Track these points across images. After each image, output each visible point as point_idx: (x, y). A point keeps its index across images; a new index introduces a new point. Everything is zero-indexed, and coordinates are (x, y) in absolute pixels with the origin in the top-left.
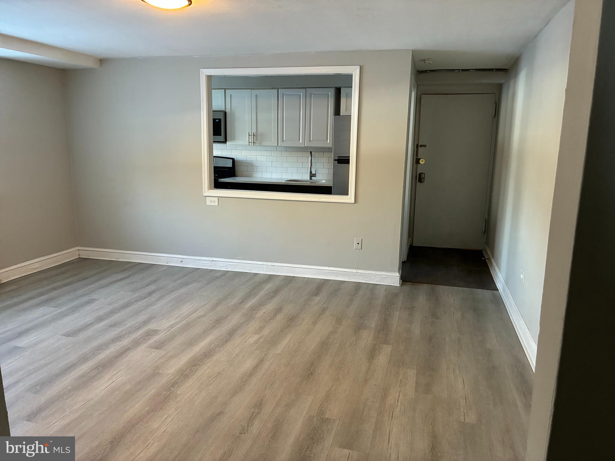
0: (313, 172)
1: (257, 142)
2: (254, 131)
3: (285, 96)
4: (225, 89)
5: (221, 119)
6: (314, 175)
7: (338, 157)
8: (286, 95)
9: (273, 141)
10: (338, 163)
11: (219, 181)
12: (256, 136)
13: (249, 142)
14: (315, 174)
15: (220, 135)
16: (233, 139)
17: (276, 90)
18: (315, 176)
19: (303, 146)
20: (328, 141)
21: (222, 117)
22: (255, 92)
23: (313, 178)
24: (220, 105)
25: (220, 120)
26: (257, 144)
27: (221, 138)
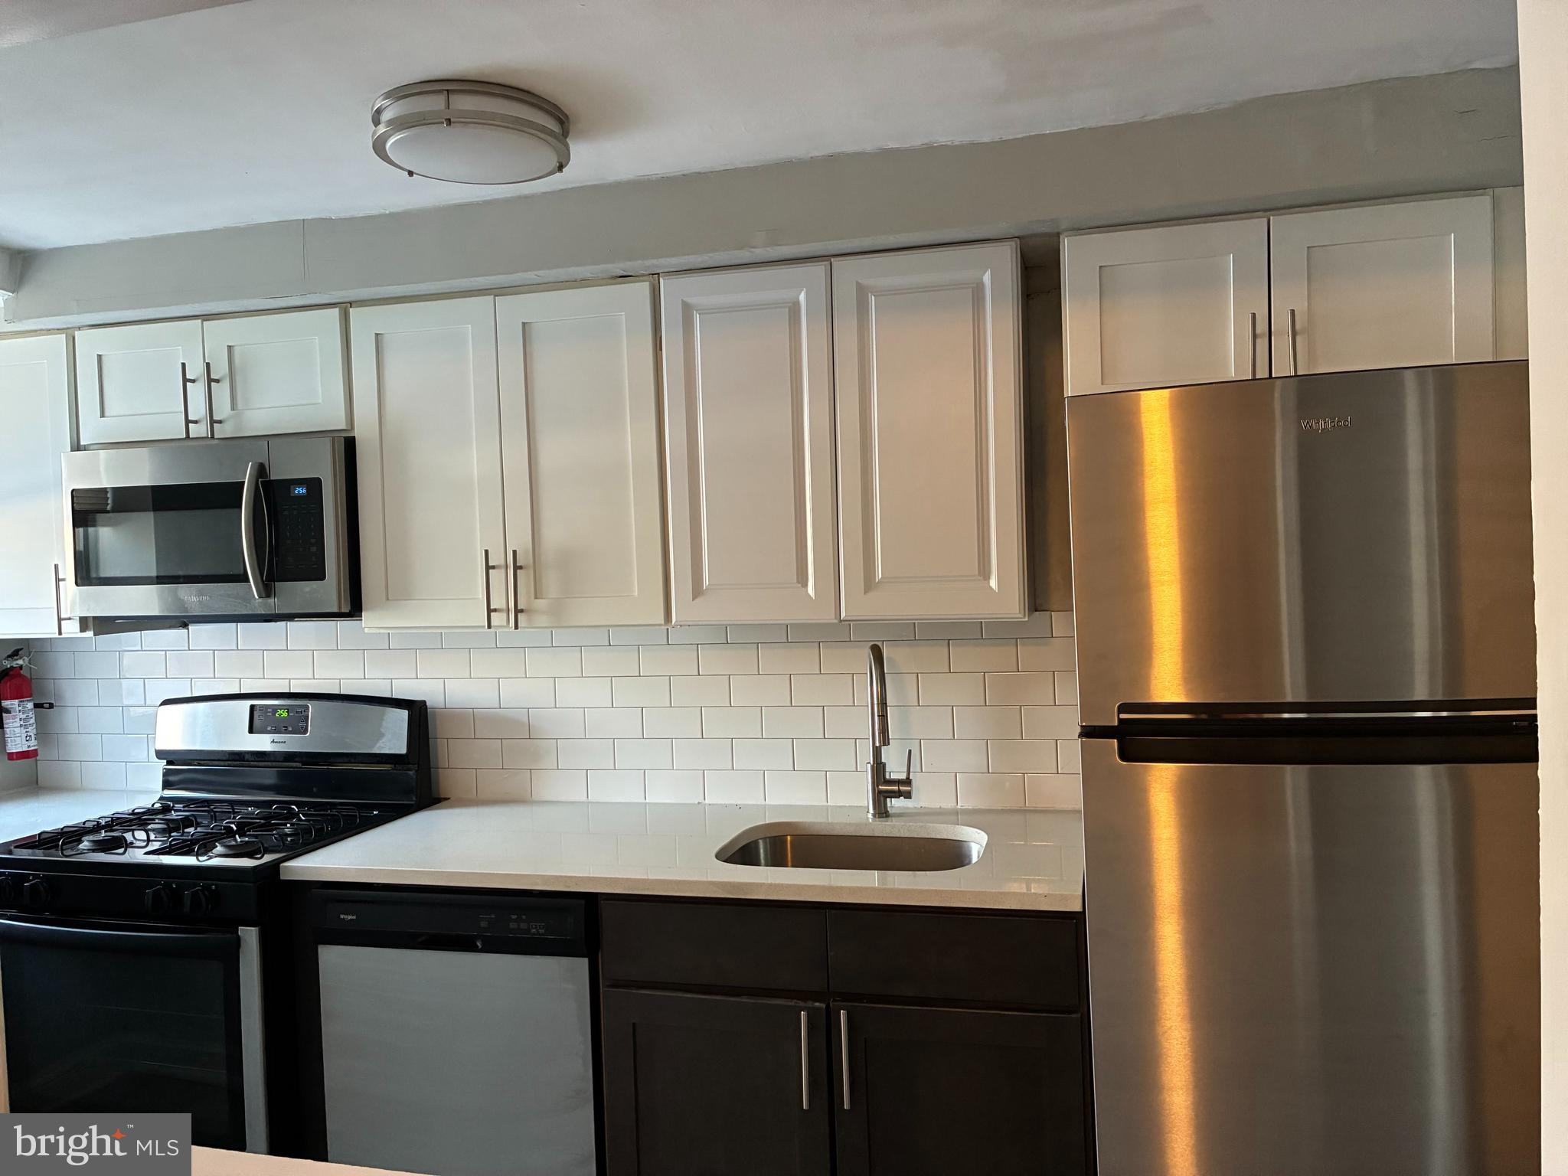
0: (895, 770)
1: (541, 603)
2: (520, 539)
3: (697, 318)
4: (345, 308)
5: (319, 481)
6: (903, 788)
7: (1124, 708)
8: (705, 311)
9: (636, 594)
10: (1125, 755)
11: (283, 877)
12: (532, 572)
13: (490, 611)
14: (908, 782)
15: (320, 576)
16: (397, 595)
17: (643, 288)
18: (908, 795)
19: (829, 617)
20: (993, 583)
21: (325, 469)
22: (516, 309)
23: (895, 804)
24: (320, 401)
25: (314, 485)
26: (542, 620)
27: (328, 590)
